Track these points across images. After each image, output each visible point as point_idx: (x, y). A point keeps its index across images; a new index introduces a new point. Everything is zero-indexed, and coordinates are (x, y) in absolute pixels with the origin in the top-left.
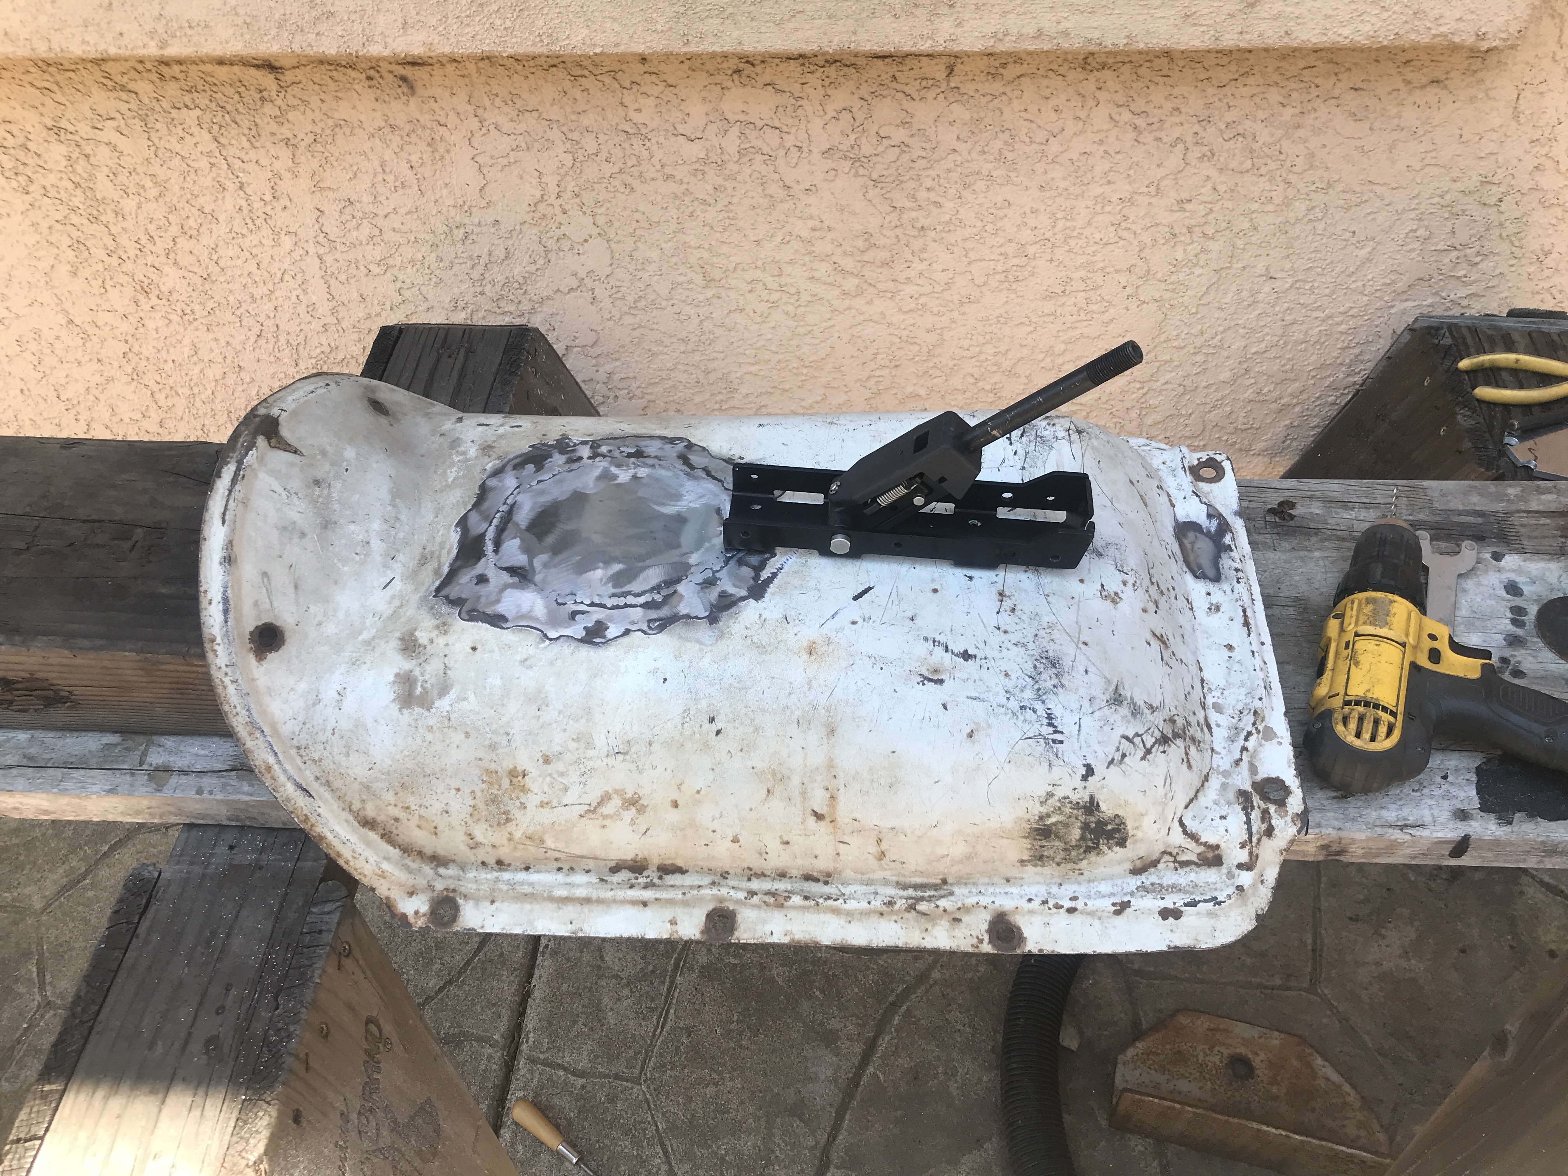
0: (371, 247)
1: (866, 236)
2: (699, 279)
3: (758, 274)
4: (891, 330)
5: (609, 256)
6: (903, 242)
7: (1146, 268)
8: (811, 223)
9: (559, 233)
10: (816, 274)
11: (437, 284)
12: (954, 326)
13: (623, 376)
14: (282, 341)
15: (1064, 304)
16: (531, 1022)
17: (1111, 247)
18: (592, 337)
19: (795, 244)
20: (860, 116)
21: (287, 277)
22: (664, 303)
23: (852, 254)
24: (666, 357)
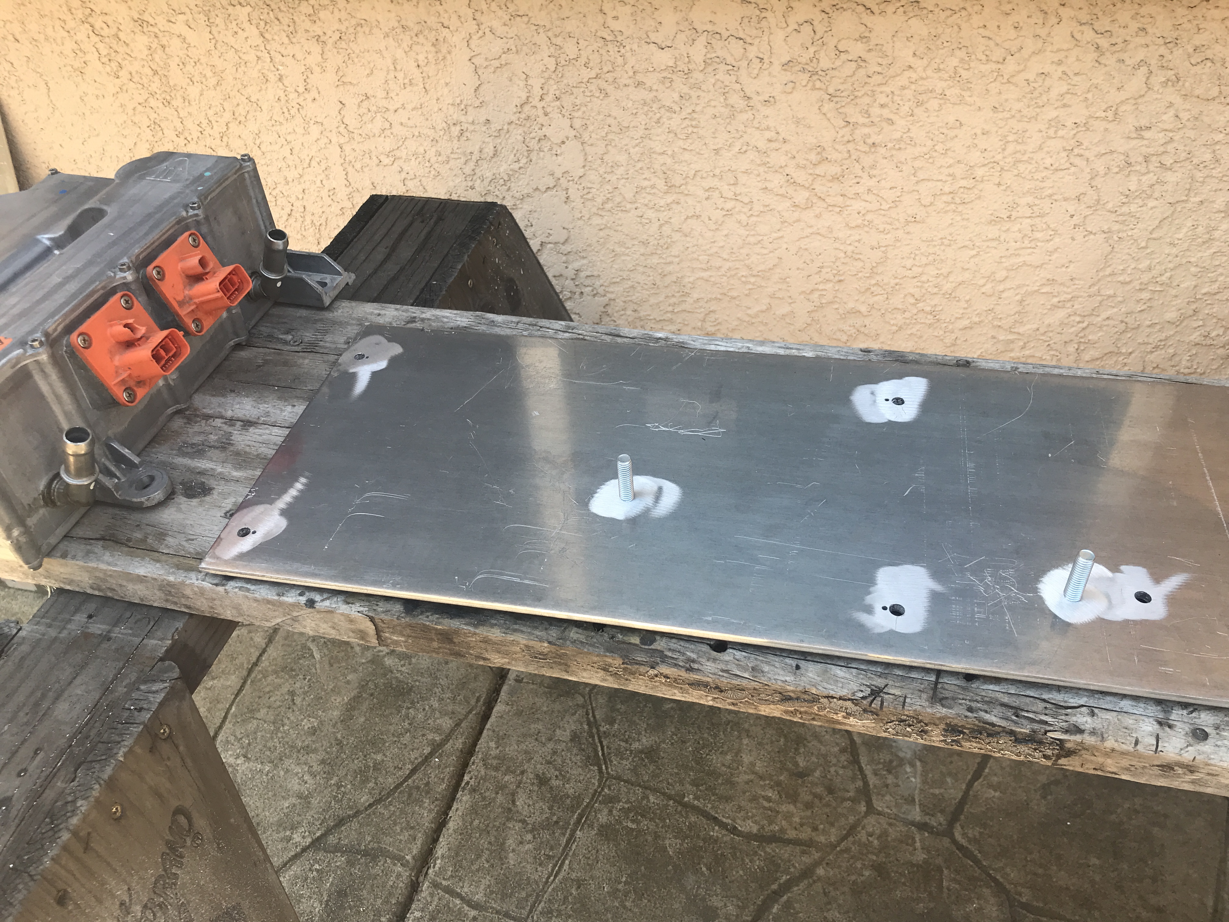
0: (382, 138)
1: (819, 149)
2: (661, 184)
3: (715, 183)
4: (837, 245)
5: (582, 159)
6: (853, 157)
7: (1095, 197)
8: (768, 135)
9: (541, 133)
10: (770, 185)
11: (435, 177)
12: (898, 244)
13: (589, 273)
14: (308, 221)
15: (1008, 230)
16: (441, 849)
17: (1061, 173)
18: (564, 235)
19: (752, 155)
20: (820, 29)
21: (314, 163)
22: (629, 206)
23: (804, 167)
24: (628, 258)
